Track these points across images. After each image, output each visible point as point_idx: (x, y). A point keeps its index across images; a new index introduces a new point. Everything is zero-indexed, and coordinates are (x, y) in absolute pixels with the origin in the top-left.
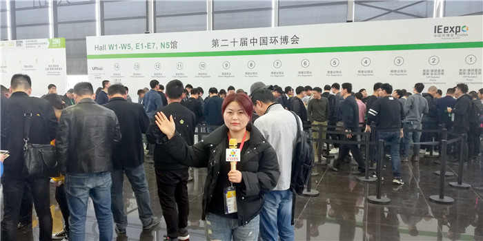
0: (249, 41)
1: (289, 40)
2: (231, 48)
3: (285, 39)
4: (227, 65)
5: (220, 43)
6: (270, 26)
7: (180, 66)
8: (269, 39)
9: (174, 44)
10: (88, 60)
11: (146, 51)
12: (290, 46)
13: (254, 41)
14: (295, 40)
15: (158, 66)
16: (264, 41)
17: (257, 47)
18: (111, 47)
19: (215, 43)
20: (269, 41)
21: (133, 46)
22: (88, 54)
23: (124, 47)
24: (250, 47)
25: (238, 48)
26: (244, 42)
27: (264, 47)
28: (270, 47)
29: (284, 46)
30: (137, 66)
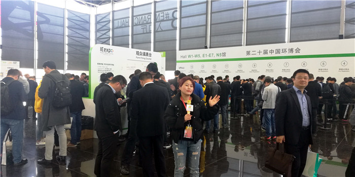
0: (268, 52)
1: (294, 50)
2: (258, 56)
3: (291, 50)
4: (255, 66)
5: (251, 53)
6: (285, 42)
7: (227, 66)
8: (281, 50)
9: (224, 54)
10: (177, 63)
11: (208, 58)
12: (294, 54)
13: (272, 51)
14: (298, 50)
15: (214, 66)
16: (278, 51)
17: (274, 55)
18: (189, 56)
19: (248, 53)
20: (281, 51)
21: (201, 55)
22: (177, 60)
23: (196, 56)
24: (269, 55)
25: (262, 55)
26: (266, 52)
27: (278, 55)
28: (282, 54)
29: (291, 54)
30: (203, 67)
